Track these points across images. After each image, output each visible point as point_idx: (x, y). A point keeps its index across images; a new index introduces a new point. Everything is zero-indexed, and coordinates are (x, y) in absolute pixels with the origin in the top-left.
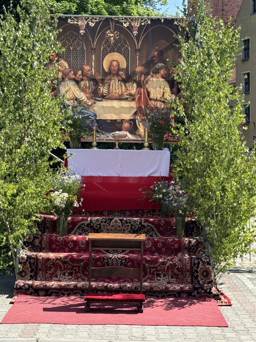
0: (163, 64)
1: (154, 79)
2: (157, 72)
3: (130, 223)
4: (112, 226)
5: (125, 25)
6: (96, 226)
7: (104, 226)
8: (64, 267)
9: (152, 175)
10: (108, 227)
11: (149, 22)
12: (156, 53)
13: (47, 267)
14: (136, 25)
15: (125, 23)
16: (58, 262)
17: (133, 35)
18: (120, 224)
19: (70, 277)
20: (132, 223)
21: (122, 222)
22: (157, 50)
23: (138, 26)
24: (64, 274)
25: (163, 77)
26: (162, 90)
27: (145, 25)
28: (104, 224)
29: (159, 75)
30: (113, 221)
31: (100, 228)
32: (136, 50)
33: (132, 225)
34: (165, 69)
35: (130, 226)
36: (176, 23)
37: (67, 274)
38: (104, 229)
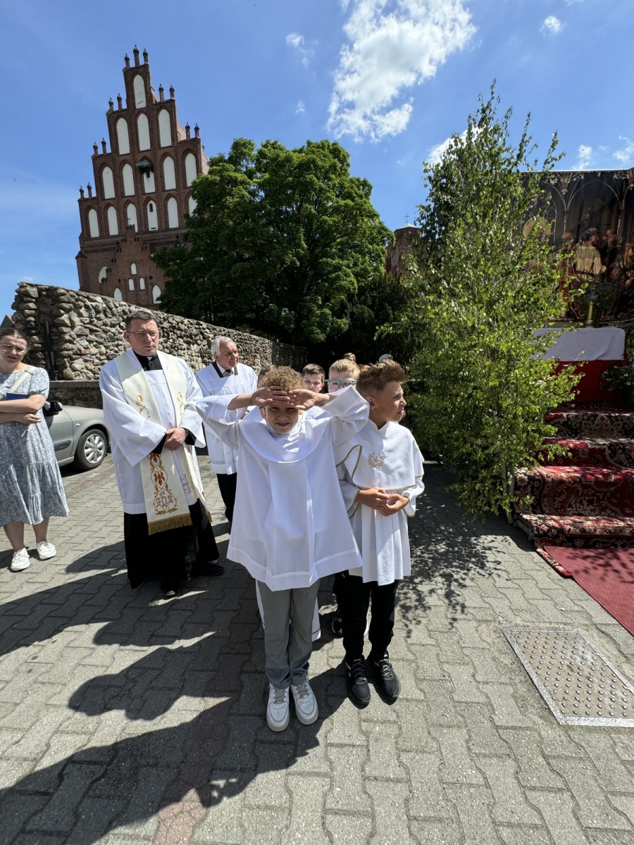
0: (595, 229)
1: (584, 248)
2: (587, 238)
3: (622, 420)
4: (597, 425)
5: (552, 182)
6: (575, 426)
7: (586, 424)
8: (582, 493)
9: (600, 359)
10: (592, 426)
11: (583, 177)
12: (588, 215)
13: (557, 492)
14: (567, 181)
15: (553, 179)
16: (576, 485)
17: (561, 193)
18: (609, 422)
19: (591, 507)
20: (625, 421)
21: (611, 420)
22: (589, 212)
23: (569, 182)
24: (581, 502)
25: (594, 245)
26: (591, 261)
27: (577, 180)
28: (586, 422)
29: (589, 243)
30: (598, 418)
31: (580, 427)
32: (563, 212)
33: (624, 424)
34: (598, 235)
35: (621, 426)
36: (615, 176)
37: (585, 503)
38: (586, 428)
